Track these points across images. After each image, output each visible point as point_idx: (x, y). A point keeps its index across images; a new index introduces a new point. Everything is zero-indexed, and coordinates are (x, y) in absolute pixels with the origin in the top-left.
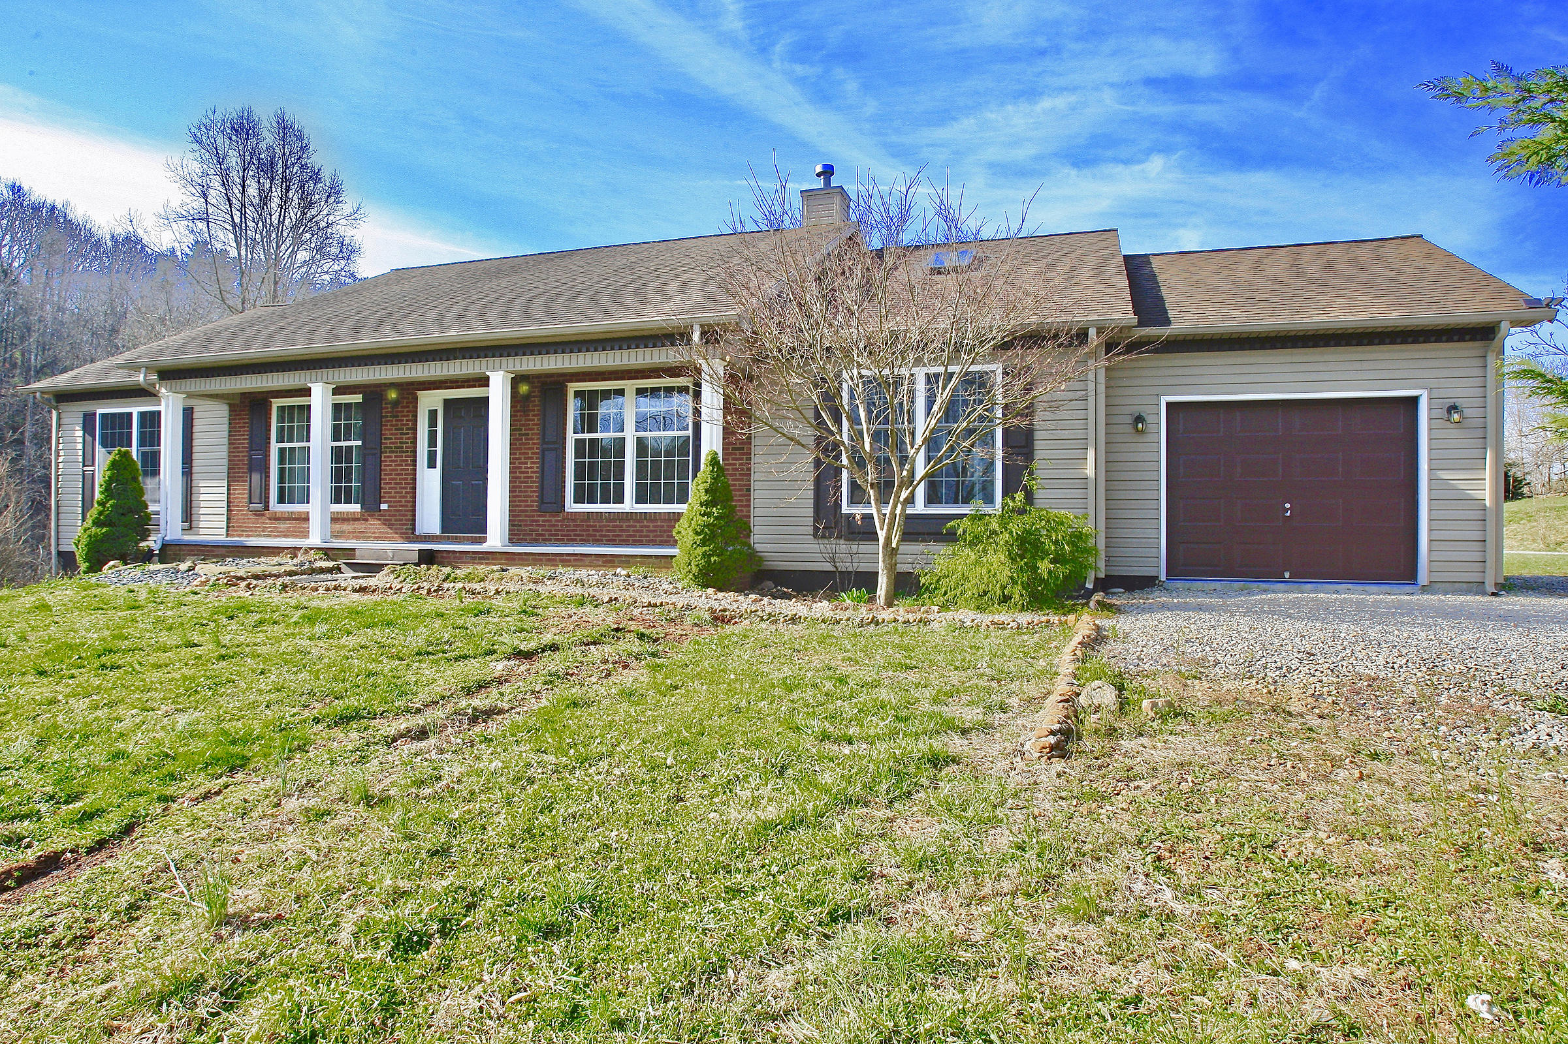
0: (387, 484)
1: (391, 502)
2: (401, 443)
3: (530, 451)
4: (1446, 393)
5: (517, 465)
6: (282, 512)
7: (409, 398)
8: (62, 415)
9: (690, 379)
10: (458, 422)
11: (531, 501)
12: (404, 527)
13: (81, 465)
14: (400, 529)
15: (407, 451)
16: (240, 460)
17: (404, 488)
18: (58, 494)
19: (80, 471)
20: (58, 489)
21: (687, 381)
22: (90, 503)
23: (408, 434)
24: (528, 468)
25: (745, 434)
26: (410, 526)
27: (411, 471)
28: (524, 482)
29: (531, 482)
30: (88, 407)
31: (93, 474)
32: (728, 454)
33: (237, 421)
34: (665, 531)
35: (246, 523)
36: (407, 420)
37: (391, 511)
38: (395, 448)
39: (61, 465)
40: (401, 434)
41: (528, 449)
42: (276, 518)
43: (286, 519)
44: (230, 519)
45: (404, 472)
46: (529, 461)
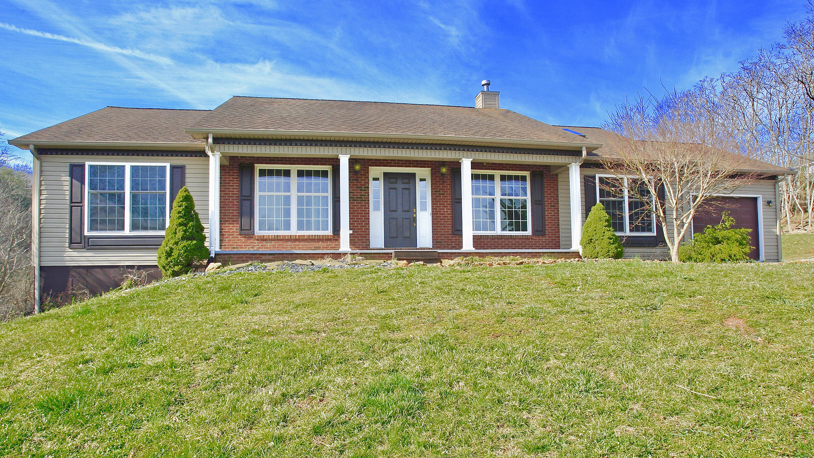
0: (352, 218)
1: (354, 229)
2: (361, 195)
3: (446, 203)
4: (766, 196)
5: (438, 210)
6: (269, 236)
7: (365, 170)
8: (44, 164)
9: (529, 172)
10: (392, 186)
11: (448, 229)
12: (365, 244)
13: (68, 202)
14: (361, 245)
15: (366, 200)
16: (231, 202)
17: (364, 221)
18: (40, 223)
19: (68, 207)
20: (40, 219)
21: (527, 174)
22: (78, 230)
23: (366, 190)
24: (445, 212)
25: (556, 199)
26: (368, 243)
27: (367, 212)
28: (443, 219)
29: (447, 219)
30: (76, 159)
31: (81, 208)
32: (548, 208)
33: (227, 177)
34: (520, 244)
35: (236, 243)
36: (364, 183)
37: (355, 234)
38: (357, 198)
39: (43, 202)
40: (360, 190)
41: (445, 202)
42: (263, 239)
43: (272, 240)
44: (222, 240)
45: (363, 212)
46: (445, 208)
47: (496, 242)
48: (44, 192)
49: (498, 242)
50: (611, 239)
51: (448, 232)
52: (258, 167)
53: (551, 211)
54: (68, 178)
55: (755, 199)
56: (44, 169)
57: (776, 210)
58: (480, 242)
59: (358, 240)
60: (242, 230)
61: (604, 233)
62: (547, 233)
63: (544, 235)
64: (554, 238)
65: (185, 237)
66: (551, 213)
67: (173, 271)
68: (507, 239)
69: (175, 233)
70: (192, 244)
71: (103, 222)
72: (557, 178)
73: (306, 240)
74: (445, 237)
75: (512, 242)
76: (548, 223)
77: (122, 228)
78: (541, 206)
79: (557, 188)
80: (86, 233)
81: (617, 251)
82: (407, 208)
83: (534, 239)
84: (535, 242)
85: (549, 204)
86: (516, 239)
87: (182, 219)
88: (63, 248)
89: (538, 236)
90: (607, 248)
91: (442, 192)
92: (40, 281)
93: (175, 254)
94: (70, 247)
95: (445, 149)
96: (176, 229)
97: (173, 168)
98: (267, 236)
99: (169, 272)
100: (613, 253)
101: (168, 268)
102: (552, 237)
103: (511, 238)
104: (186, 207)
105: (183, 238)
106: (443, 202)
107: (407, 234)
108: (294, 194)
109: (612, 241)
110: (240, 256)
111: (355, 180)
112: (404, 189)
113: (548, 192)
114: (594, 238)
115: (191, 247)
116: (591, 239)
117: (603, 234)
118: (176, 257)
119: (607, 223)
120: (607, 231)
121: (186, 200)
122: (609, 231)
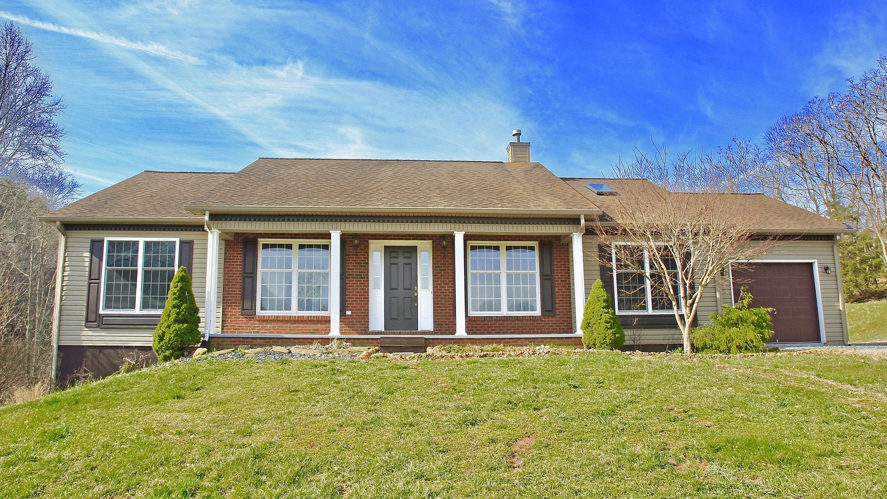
0: (350, 298)
1: (353, 310)
2: (360, 272)
3: (447, 280)
4: (822, 261)
5: (439, 288)
6: (269, 316)
7: (364, 244)
8: (69, 240)
9: (537, 242)
10: (393, 260)
11: (449, 310)
12: (363, 326)
13: (87, 278)
14: (360, 327)
15: (365, 278)
16: (234, 280)
17: (363, 301)
18: (61, 300)
19: (86, 283)
20: (62, 297)
21: (535, 244)
22: (95, 308)
23: (365, 266)
24: (446, 290)
25: (566, 273)
26: (367, 326)
27: (366, 291)
28: (443, 298)
29: (449, 298)
30: (96, 235)
31: (98, 285)
32: (558, 284)
33: (232, 252)
34: (528, 327)
35: (238, 323)
36: (364, 258)
37: (353, 316)
38: (356, 275)
39: (66, 278)
40: (360, 266)
41: (446, 278)
42: (264, 320)
43: (272, 321)
44: (225, 321)
45: (362, 291)
46: (447, 286)
47: (501, 324)
48: (67, 269)
49: (504, 324)
50: (608, 323)
51: (449, 313)
52: (262, 241)
53: (562, 287)
54: (88, 254)
55: (811, 264)
56: (69, 244)
57: (836, 278)
58: (484, 324)
59: (357, 322)
60: (243, 309)
61: (601, 315)
62: (557, 313)
63: (554, 316)
64: (565, 319)
65: (177, 320)
66: (562, 289)
67: (165, 356)
68: (513, 321)
69: (169, 316)
70: (182, 327)
71: (117, 300)
72: (568, 248)
73: (305, 321)
74: (446, 319)
75: (519, 324)
76: (559, 301)
77: (133, 307)
78: (550, 281)
79: (569, 259)
80: (101, 312)
81: (615, 337)
82: (407, 286)
83: (542, 321)
84: (544, 324)
85: (559, 278)
86: (523, 320)
87: (176, 301)
88: (80, 327)
89: (548, 317)
90: (604, 334)
91: (443, 267)
92: (57, 362)
93: (166, 338)
94: (85, 326)
95: (436, 222)
96: (170, 312)
97: (182, 242)
98: (267, 316)
99: (161, 356)
100: (611, 339)
101: (160, 352)
102: (563, 317)
103: (517, 320)
104: (181, 288)
105: (176, 321)
106: (444, 278)
107: (408, 315)
108: (295, 271)
109: (609, 325)
110: (234, 339)
111: (354, 255)
112: (405, 264)
113: (558, 265)
114: (592, 322)
115: (181, 331)
116: (589, 323)
117: (600, 318)
118: (167, 340)
119: (605, 304)
120: (605, 313)
121: (182, 281)
122: (607, 313)
